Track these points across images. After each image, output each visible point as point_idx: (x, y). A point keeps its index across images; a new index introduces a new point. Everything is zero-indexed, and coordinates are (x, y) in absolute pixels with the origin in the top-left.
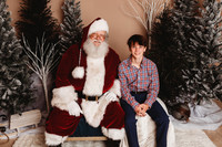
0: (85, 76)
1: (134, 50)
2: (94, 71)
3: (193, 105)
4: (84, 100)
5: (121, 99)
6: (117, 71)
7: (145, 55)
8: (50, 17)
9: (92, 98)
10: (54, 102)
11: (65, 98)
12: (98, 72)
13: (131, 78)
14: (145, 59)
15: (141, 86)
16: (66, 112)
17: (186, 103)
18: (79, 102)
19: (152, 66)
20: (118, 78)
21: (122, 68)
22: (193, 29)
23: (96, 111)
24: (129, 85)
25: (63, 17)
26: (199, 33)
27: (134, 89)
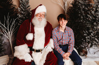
0: (34, 39)
1: (61, 22)
3: (88, 48)
5: (54, 50)
6: (52, 34)
7: (67, 25)
8: (12, 4)
9: (38, 51)
14: (67, 27)
15: (65, 42)
16: (23, 60)
17: (85, 47)
18: (31, 53)
23: (40, 58)
25: (20, 4)
27: (61, 44)
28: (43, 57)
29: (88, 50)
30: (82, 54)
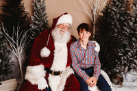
8: (23, 11)
9: (57, 73)
13: (80, 57)
26: (131, 23)
29: (124, 76)
30: (116, 81)
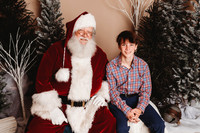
1: (124, 48)
2: (79, 73)
3: (184, 106)
4: (69, 106)
6: (105, 72)
8: (24, 10)
9: (78, 104)
10: (34, 110)
11: (47, 105)
12: (85, 73)
13: (121, 80)
14: (136, 58)
15: (132, 89)
16: (49, 122)
17: (176, 104)
18: (64, 109)
19: (143, 66)
20: (105, 79)
21: (111, 69)
22: (184, 24)
23: (83, 118)
24: (119, 87)
26: (192, 29)
28: (87, 116)
30: (170, 117)
